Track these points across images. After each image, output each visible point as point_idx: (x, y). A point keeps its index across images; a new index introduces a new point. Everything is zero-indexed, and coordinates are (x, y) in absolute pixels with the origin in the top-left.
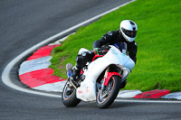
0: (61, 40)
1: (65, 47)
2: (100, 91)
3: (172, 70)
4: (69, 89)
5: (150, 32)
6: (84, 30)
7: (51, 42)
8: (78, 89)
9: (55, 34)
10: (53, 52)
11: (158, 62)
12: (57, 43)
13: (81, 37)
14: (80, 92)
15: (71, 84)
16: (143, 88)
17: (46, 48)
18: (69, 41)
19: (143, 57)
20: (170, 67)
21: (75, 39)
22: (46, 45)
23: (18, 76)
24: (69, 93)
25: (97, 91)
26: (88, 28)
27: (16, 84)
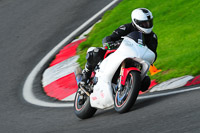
0: (86, 33)
1: (93, 40)
2: (118, 93)
4: (81, 97)
6: (111, 15)
7: (74, 38)
8: (92, 96)
9: (78, 27)
10: (79, 49)
12: (82, 37)
13: (109, 24)
15: (83, 91)
16: (194, 72)
17: (70, 46)
18: (96, 31)
21: (102, 28)
22: (69, 42)
23: (42, 88)
24: (82, 102)
25: (114, 93)
26: (114, 11)
27: (42, 99)
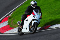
10: (9, 19)
16: (41, 26)
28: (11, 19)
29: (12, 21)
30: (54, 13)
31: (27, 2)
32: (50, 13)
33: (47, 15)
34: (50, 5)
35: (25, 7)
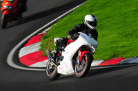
3: (124, 43)
4: (51, 68)
5: (108, 17)
10: (42, 39)
11: (115, 38)
12: (44, 32)
14: (61, 68)
19: (104, 35)
20: (123, 41)
23: (18, 59)
26: (64, 19)
28: (47, 39)
29: (49, 44)
30: (131, 34)
31: (80, 8)
32: (125, 34)
33: (118, 37)
34: (126, 17)
35: (76, 18)
